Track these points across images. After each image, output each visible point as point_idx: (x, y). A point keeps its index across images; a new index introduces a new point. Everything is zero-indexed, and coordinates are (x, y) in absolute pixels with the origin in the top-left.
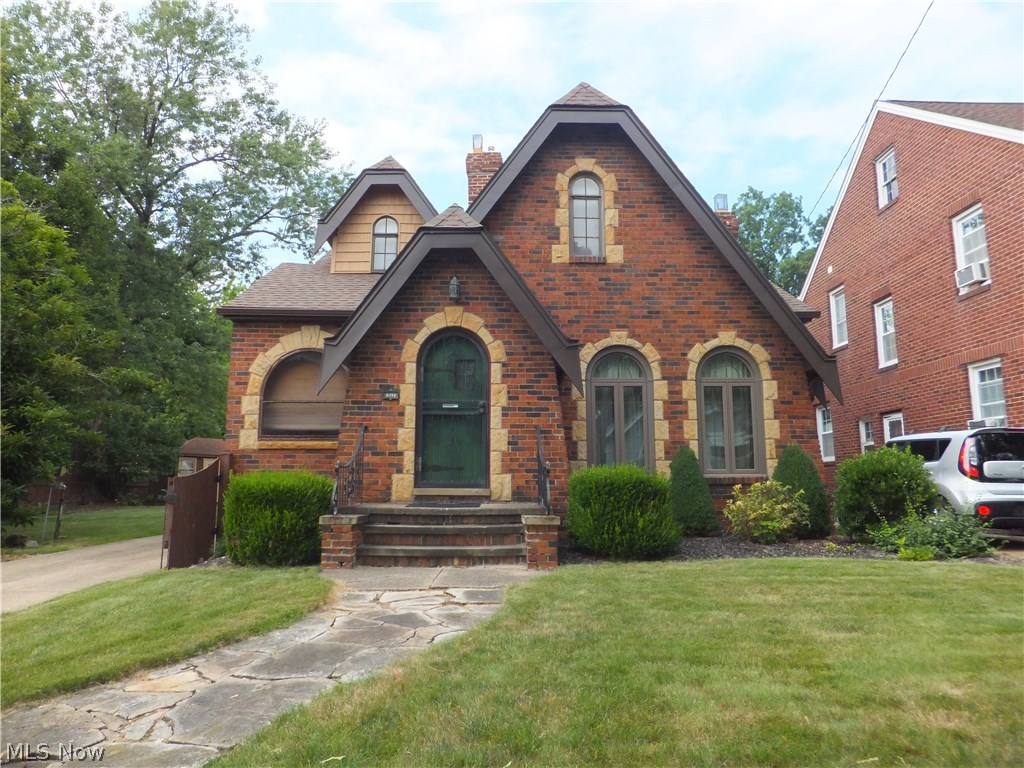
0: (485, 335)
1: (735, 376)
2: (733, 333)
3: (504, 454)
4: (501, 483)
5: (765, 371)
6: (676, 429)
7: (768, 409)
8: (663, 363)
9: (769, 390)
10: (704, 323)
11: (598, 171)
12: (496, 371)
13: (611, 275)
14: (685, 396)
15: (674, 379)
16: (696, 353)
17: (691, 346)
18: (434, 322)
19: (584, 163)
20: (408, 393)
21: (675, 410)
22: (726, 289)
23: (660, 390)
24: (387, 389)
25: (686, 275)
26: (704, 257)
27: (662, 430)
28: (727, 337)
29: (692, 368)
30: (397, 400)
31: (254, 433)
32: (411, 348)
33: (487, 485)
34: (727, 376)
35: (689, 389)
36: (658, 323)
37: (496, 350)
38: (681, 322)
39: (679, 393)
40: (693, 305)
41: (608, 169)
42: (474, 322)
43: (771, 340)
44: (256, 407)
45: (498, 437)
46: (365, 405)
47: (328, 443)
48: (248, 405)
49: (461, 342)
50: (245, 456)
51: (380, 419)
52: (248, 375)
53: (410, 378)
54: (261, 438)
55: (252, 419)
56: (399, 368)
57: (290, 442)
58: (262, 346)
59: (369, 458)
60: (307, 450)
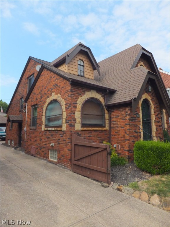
0: (151, 101)
3: (156, 132)
11: (144, 66)
12: (152, 111)
18: (143, 97)
20: (141, 116)
30: (138, 117)
31: (80, 125)
32: (140, 103)
37: (152, 106)
42: (149, 98)
44: (80, 116)
45: (154, 128)
46: (133, 119)
47: (100, 129)
48: (78, 115)
49: (146, 102)
50: (78, 133)
51: (136, 123)
52: (76, 104)
53: (141, 112)
54: (82, 127)
55: (78, 120)
56: (138, 108)
57: (90, 128)
58: (81, 95)
59: (135, 134)
60: (95, 131)
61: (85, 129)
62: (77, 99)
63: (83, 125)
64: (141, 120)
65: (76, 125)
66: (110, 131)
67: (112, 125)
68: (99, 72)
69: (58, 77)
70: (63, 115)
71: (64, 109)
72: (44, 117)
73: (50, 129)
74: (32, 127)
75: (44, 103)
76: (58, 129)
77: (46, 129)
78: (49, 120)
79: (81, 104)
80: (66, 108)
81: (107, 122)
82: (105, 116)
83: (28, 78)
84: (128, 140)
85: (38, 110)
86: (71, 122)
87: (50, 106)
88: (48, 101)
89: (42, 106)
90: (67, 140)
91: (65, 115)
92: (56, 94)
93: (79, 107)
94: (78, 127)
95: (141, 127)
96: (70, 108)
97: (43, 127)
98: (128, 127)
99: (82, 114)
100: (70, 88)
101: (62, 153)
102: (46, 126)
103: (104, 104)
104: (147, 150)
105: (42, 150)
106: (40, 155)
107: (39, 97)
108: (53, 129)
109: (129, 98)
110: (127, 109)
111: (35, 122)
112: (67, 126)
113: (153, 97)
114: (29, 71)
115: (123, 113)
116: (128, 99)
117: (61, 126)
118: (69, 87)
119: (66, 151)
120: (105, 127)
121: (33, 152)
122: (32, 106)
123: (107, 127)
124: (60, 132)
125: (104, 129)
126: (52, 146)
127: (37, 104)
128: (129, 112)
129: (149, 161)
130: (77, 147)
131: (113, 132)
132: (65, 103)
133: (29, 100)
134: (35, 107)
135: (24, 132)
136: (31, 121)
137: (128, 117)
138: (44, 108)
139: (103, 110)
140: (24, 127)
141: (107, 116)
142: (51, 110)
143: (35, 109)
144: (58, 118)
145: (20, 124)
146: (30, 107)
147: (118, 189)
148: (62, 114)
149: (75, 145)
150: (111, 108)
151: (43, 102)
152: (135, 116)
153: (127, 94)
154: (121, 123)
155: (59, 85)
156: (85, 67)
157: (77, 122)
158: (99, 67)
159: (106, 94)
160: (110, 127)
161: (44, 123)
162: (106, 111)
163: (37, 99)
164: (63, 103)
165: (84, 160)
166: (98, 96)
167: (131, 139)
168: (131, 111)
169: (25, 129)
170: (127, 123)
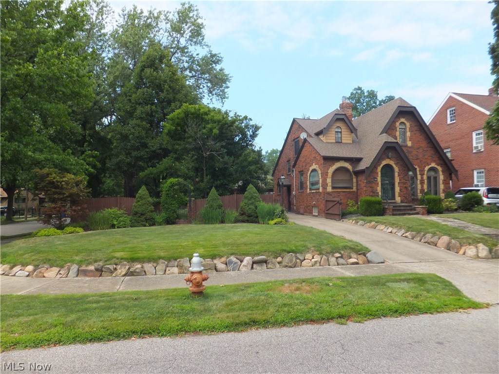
0: (394, 166)
1: (433, 174)
2: (434, 164)
3: (399, 193)
4: (398, 199)
5: (441, 173)
6: (422, 186)
7: (441, 182)
8: (420, 171)
9: (442, 177)
10: (429, 161)
11: (406, 122)
12: (396, 174)
13: (409, 149)
14: (424, 179)
15: (422, 175)
16: (427, 168)
17: (425, 167)
18: (384, 163)
19: (403, 120)
20: (379, 179)
21: (422, 182)
22: (433, 153)
23: (419, 177)
24: (375, 178)
25: (425, 149)
26: (429, 145)
27: (419, 187)
28: (433, 165)
29: (426, 172)
30: (377, 181)
31: (331, 188)
32: (379, 169)
33: (395, 200)
34: (432, 174)
35: (425, 177)
36: (419, 161)
37: (396, 169)
38: (424, 161)
39: (423, 178)
40: (426, 157)
41: (408, 121)
42: (392, 163)
43: (442, 165)
44: (330, 181)
45: (397, 189)
46: (371, 182)
47: (348, 190)
48: (329, 180)
49: (388, 167)
50: (329, 193)
51: (373, 185)
52: (328, 173)
55: (330, 184)
56: (376, 173)
57: (339, 190)
58: (331, 166)
60: (343, 192)
61: (335, 190)
62: (328, 169)
63: (333, 188)
64: (380, 183)
65: (328, 188)
66: (357, 192)
67: (359, 188)
68: (357, 136)
71: (320, 177)
72: (308, 182)
73: (313, 191)
74: (300, 191)
75: (308, 170)
76: (318, 191)
77: (310, 192)
78: (313, 184)
79: (332, 172)
81: (355, 185)
82: (353, 180)
83: (294, 140)
85: (304, 176)
86: (325, 185)
87: (312, 174)
88: (311, 169)
89: (307, 173)
90: (323, 199)
91: (321, 181)
92: (316, 165)
93: (330, 174)
94: (329, 189)
95: (379, 188)
97: (308, 190)
99: (332, 180)
100: (323, 162)
101: (320, 207)
102: (311, 189)
103: (351, 170)
105: (308, 208)
106: (307, 213)
107: (304, 164)
108: (314, 191)
111: (302, 185)
112: (322, 189)
113: (399, 161)
114: (294, 132)
117: (319, 189)
119: (322, 206)
120: (353, 189)
121: (302, 211)
122: (299, 172)
123: (355, 189)
124: (319, 193)
125: (352, 190)
126: (314, 204)
127: (303, 171)
130: (327, 202)
133: (296, 166)
134: (302, 173)
135: (293, 196)
136: (299, 185)
138: (308, 175)
139: (351, 175)
140: (293, 191)
141: (355, 180)
142: (314, 176)
143: (302, 175)
144: (317, 183)
145: (289, 188)
146: (297, 172)
148: (319, 180)
149: (326, 201)
150: (358, 173)
152: (372, 180)
155: (317, 158)
156: (343, 133)
157: (329, 185)
158: (356, 130)
159: (353, 162)
160: (357, 189)
161: (308, 187)
162: (354, 176)
163: (302, 166)
164: (320, 172)
165: (331, 210)
166: (347, 165)
169: (294, 193)
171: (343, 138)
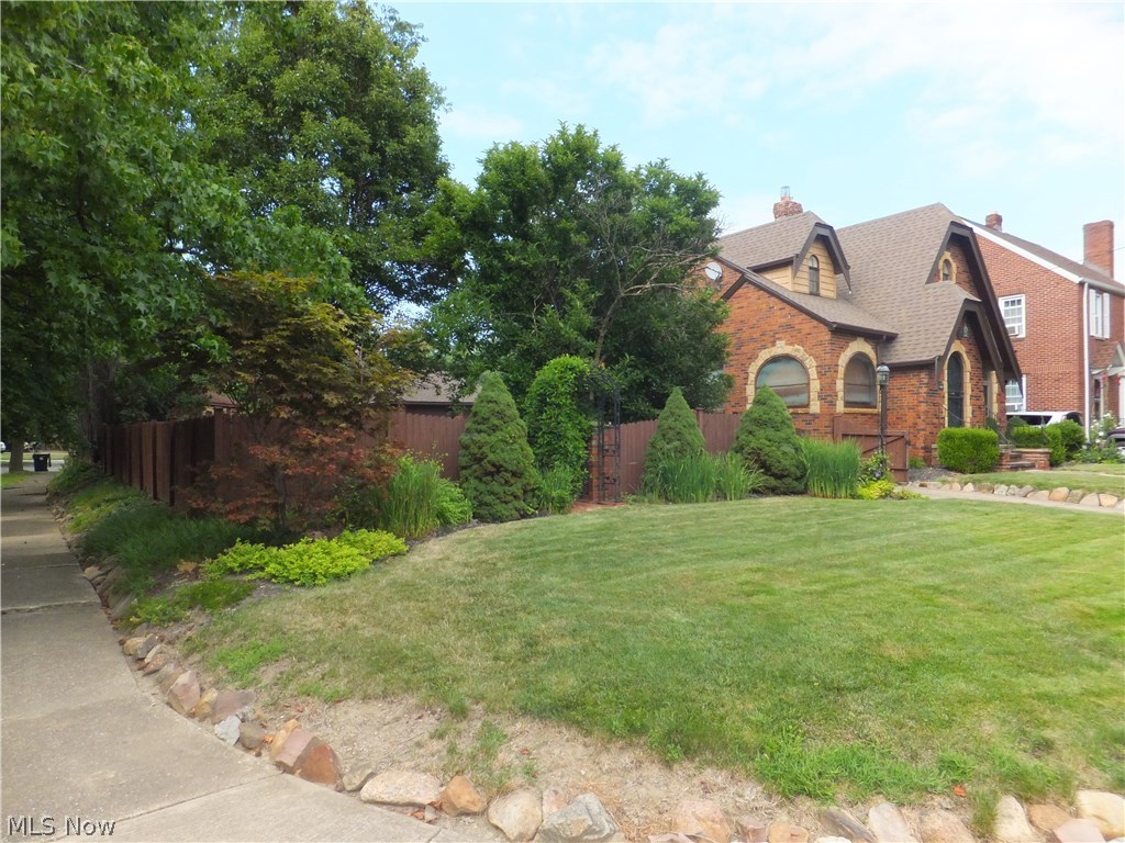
0: (965, 356)
3: (971, 419)
11: (951, 260)
12: (967, 377)
18: (953, 348)
19: (947, 255)
20: (946, 386)
24: (940, 384)
30: (942, 389)
31: (843, 403)
37: (968, 364)
41: (954, 259)
42: (962, 350)
44: (843, 387)
45: (969, 410)
46: (934, 392)
47: (870, 410)
48: (840, 385)
50: (840, 417)
51: (938, 400)
52: (836, 365)
53: (946, 379)
54: (845, 406)
55: (841, 394)
56: (943, 371)
57: (856, 409)
58: (842, 349)
59: (935, 421)
60: (862, 414)
61: (850, 410)
62: (838, 358)
63: (848, 404)
64: (946, 395)
65: (837, 403)
67: (889, 405)
68: (848, 280)
69: (795, 312)
70: (812, 386)
71: (813, 373)
72: (750, 388)
75: (752, 358)
76: (800, 411)
79: (844, 365)
80: (818, 373)
81: (879, 397)
84: (924, 430)
86: (828, 397)
87: (771, 367)
88: (765, 355)
89: (746, 365)
90: (824, 430)
91: (815, 386)
92: (790, 344)
93: (841, 370)
94: (840, 407)
95: (946, 406)
96: (828, 374)
98: (923, 407)
99: (845, 384)
103: (875, 363)
104: (960, 439)
109: (927, 353)
110: (923, 375)
112: (821, 405)
113: (971, 347)
115: (914, 381)
116: (925, 357)
118: (826, 336)
120: (875, 407)
123: (879, 408)
124: (805, 417)
125: (874, 411)
128: (926, 381)
129: (961, 454)
131: (891, 417)
132: (815, 364)
137: (925, 390)
138: (753, 370)
139: (872, 374)
142: (774, 374)
144: (798, 390)
147: (922, 485)
148: (808, 384)
151: (749, 356)
152: (936, 388)
153: (922, 346)
154: (908, 400)
155: (797, 327)
156: (821, 272)
157: (839, 398)
158: (848, 267)
159: (879, 344)
164: (811, 363)
166: (867, 349)
167: (929, 429)
168: (931, 378)
170: (921, 399)
171: (821, 285)
